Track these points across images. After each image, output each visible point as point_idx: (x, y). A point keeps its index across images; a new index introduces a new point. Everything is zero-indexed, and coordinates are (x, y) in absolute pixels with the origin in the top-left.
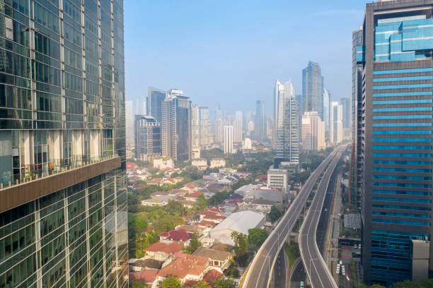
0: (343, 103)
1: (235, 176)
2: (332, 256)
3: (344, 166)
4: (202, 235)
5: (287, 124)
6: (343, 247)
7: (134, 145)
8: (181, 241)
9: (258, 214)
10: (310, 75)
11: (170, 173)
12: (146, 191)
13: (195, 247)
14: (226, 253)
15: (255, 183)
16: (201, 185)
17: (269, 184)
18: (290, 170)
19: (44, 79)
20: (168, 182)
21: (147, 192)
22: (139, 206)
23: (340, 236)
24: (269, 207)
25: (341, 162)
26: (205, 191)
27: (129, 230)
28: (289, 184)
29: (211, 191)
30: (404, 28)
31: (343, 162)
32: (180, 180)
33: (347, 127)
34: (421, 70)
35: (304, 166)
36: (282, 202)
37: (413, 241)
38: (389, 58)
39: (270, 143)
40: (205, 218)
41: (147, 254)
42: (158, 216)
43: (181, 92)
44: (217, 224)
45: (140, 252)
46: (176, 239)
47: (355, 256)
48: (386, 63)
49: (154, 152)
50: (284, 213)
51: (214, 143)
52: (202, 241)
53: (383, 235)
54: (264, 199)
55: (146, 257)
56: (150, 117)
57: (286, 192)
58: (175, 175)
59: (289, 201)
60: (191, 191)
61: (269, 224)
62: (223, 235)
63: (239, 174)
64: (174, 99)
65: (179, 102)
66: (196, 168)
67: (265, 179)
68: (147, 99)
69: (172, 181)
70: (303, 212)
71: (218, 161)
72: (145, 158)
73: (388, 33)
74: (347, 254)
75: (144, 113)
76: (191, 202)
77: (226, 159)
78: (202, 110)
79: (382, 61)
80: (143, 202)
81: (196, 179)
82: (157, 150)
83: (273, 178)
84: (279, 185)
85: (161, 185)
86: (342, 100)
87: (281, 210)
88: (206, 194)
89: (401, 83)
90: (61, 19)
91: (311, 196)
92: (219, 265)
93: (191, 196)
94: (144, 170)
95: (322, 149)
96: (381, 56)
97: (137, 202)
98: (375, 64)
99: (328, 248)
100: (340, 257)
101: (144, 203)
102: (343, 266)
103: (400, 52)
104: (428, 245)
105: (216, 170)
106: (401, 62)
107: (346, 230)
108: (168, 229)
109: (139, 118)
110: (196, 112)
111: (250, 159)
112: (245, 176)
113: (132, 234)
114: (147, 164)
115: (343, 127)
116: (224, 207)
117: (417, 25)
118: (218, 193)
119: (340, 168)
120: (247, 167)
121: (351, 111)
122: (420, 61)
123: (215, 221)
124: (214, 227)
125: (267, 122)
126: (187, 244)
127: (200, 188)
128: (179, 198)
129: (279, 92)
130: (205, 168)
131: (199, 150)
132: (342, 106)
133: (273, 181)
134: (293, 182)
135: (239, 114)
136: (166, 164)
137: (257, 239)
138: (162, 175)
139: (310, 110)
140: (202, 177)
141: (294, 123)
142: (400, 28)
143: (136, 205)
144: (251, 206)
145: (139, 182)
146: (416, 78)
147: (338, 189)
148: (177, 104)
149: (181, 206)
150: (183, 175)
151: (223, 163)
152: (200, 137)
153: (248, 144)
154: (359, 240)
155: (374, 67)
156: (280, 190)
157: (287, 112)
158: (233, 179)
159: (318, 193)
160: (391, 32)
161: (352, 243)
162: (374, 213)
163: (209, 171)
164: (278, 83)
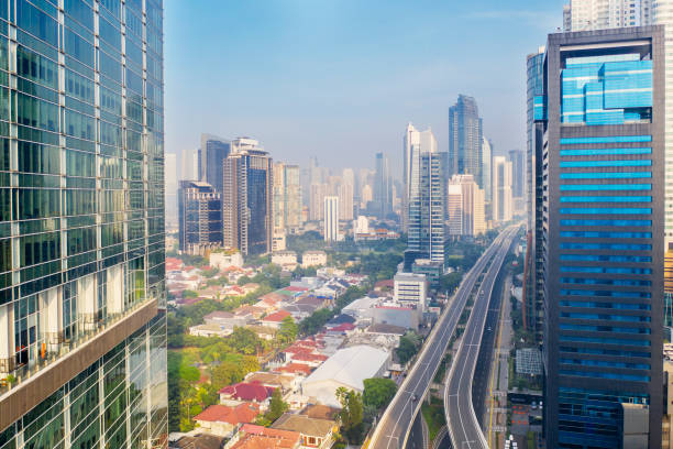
0: (512, 159)
1: (342, 282)
2: (498, 423)
3: (515, 263)
4: (290, 389)
5: (424, 199)
6: (515, 406)
7: (177, 225)
8: (255, 401)
9: (380, 350)
10: (461, 116)
11: (237, 277)
12: (197, 310)
13: (277, 412)
14: (327, 422)
15: (374, 296)
16: (287, 298)
17: (396, 298)
18: (430, 272)
19: (32, 213)
20: (233, 292)
21: (199, 313)
22: (185, 337)
23: (510, 388)
24: (397, 337)
25: (510, 256)
26: (295, 309)
27: (170, 386)
28: (428, 296)
29: (304, 309)
30: (606, 74)
31: (514, 255)
32: (253, 290)
33: (520, 194)
34: (634, 139)
35: (453, 264)
36: (417, 328)
37: (624, 404)
38: (585, 120)
39: (398, 221)
40: (293, 358)
41: (199, 425)
42: (216, 355)
43: (255, 143)
44: (313, 369)
45: (187, 422)
46: (248, 398)
47: (533, 422)
48: (580, 127)
49: (211, 240)
50: (420, 347)
51: (309, 221)
52: (288, 401)
53: (578, 395)
54: (389, 323)
55: (197, 431)
56: (204, 184)
57: (424, 311)
58: (244, 281)
59: (429, 325)
60: (271, 311)
61: (397, 367)
62: (323, 390)
63: (349, 279)
64: (243, 156)
65: (253, 161)
66: (279, 269)
67: (391, 288)
68: (200, 152)
69: (240, 291)
70: (450, 347)
71: (315, 256)
72: (196, 250)
73: (582, 80)
74: (521, 419)
75: (194, 177)
76: (270, 329)
77: (327, 252)
78: (288, 171)
79: (573, 124)
80: (191, 329)
81: (279, 288)
82: (216, 236)
83: (402, 287)
84: (412, 298)
85: (222, 298)
86: (511, 152)
87: (416, 343)
88: (294, 314)
89: (602, 157)
90: (62, 107)
91: (464, 319)
92: (317, 444)
93: (272, 318)
94: (195, 271)
95: (480, 234)
96: (572, 115)
97: (182, 331)
98: (562, 128)
99: (492, 410)
100: (509, 424)
101: (195, 331)
102: (515, 444)
103: (602, 110)
104: (648, 411)
105: (311, 272)
106: (602, 126)
107: (519, 378)
108: (233, 380)
109: (186, 185)
110: (278, 174)
111: (366, 252)
112: (358, 281)
113: (174, 393)
114: (199, 261)
115: (514, 196)
116: (325, 339)
117: (626, 69)
118: (315, 314)
119: (510, 265)
120: (361, 266)
121: (526, 169)
122: (631, 125)
123: (311, 364)
124: (308, 375)
125: (394, 187)
126: (264, 406)
127: (286, 304)
128: (250, 322)
129: (412, 147)
130: (293, 268)
131: (283, 236)
132: (511, 163)
133: (402, 292)
134: (434, 291)
135: (348, 174)
136: (230, 260)
137: (377, 396)
138: (224, 281)
139: (461, 171)
140: (288, 285)
141: (436, 195)
142: (601, 73)
143: (181, 335)
144: (368, 337)
145: (184, 294)
146: (626, 151)
147: (506, 304)
148: (248, 164)
149: (254, 337)
150: (258, 280)
151: (322, 259)
152: (286, 213)
153: (362, 226)
154: (540, 394)
155: (561, 132)
156: (414, 307)
157: (424, 178)
158: (339, 288)
159: (476, 311)
160: (587, 79)
161: (528, 400)
162: (563, 360)
163: (300, 274)
164: (411, 128)
